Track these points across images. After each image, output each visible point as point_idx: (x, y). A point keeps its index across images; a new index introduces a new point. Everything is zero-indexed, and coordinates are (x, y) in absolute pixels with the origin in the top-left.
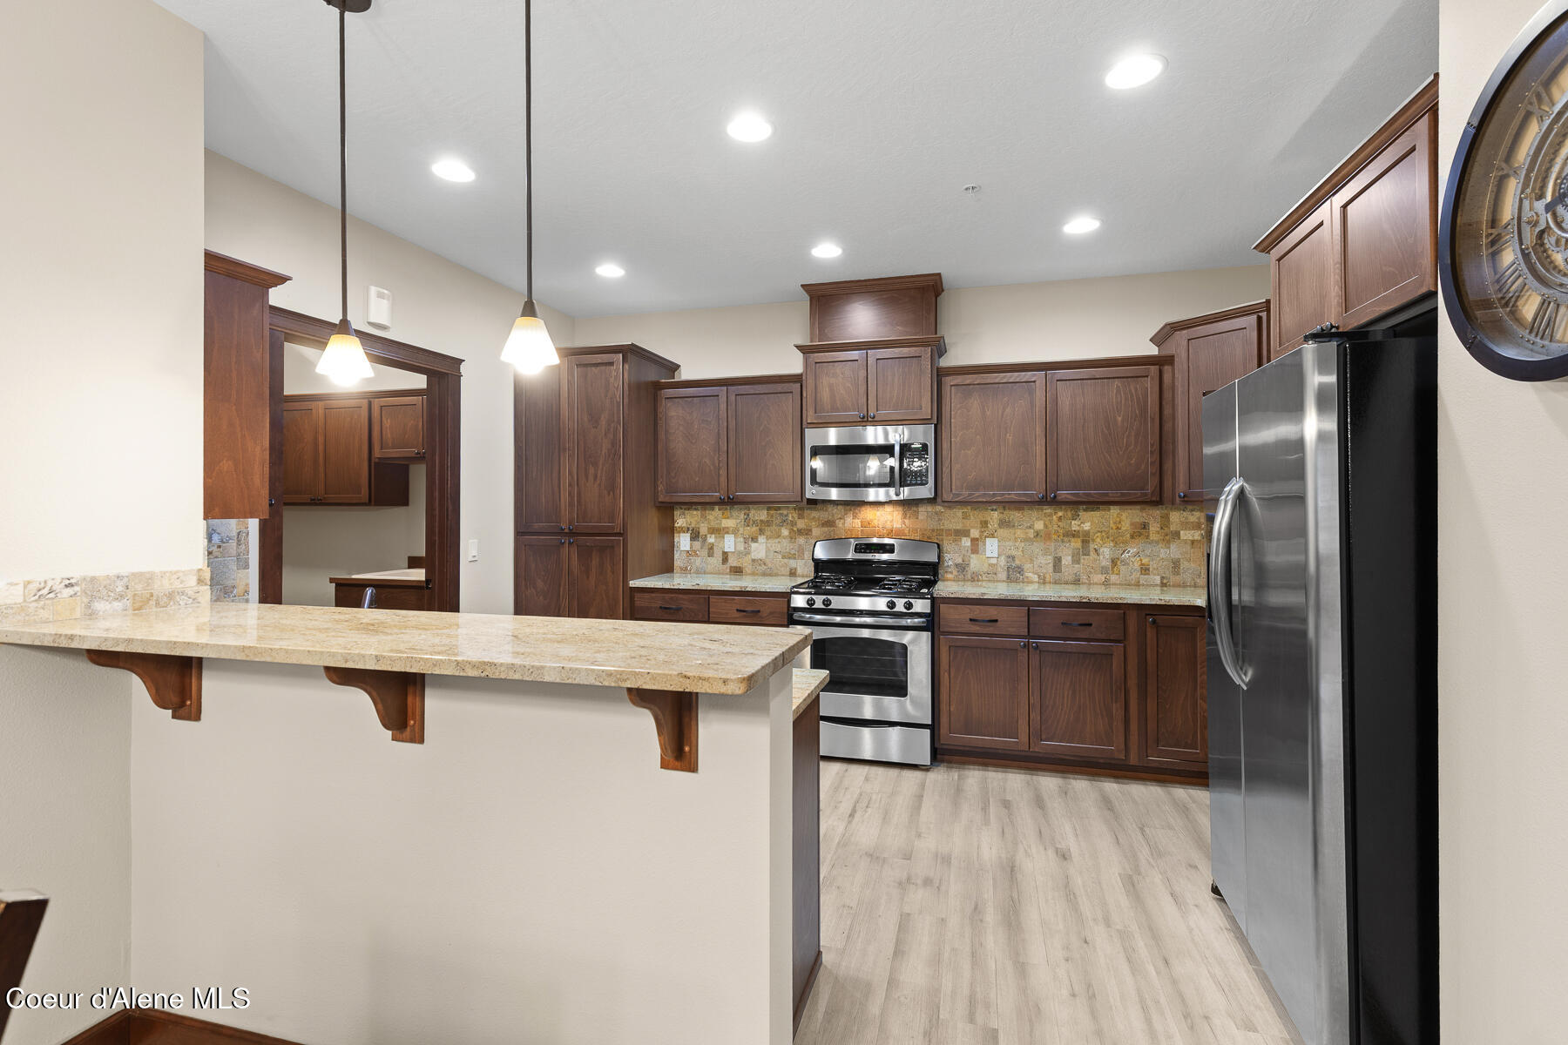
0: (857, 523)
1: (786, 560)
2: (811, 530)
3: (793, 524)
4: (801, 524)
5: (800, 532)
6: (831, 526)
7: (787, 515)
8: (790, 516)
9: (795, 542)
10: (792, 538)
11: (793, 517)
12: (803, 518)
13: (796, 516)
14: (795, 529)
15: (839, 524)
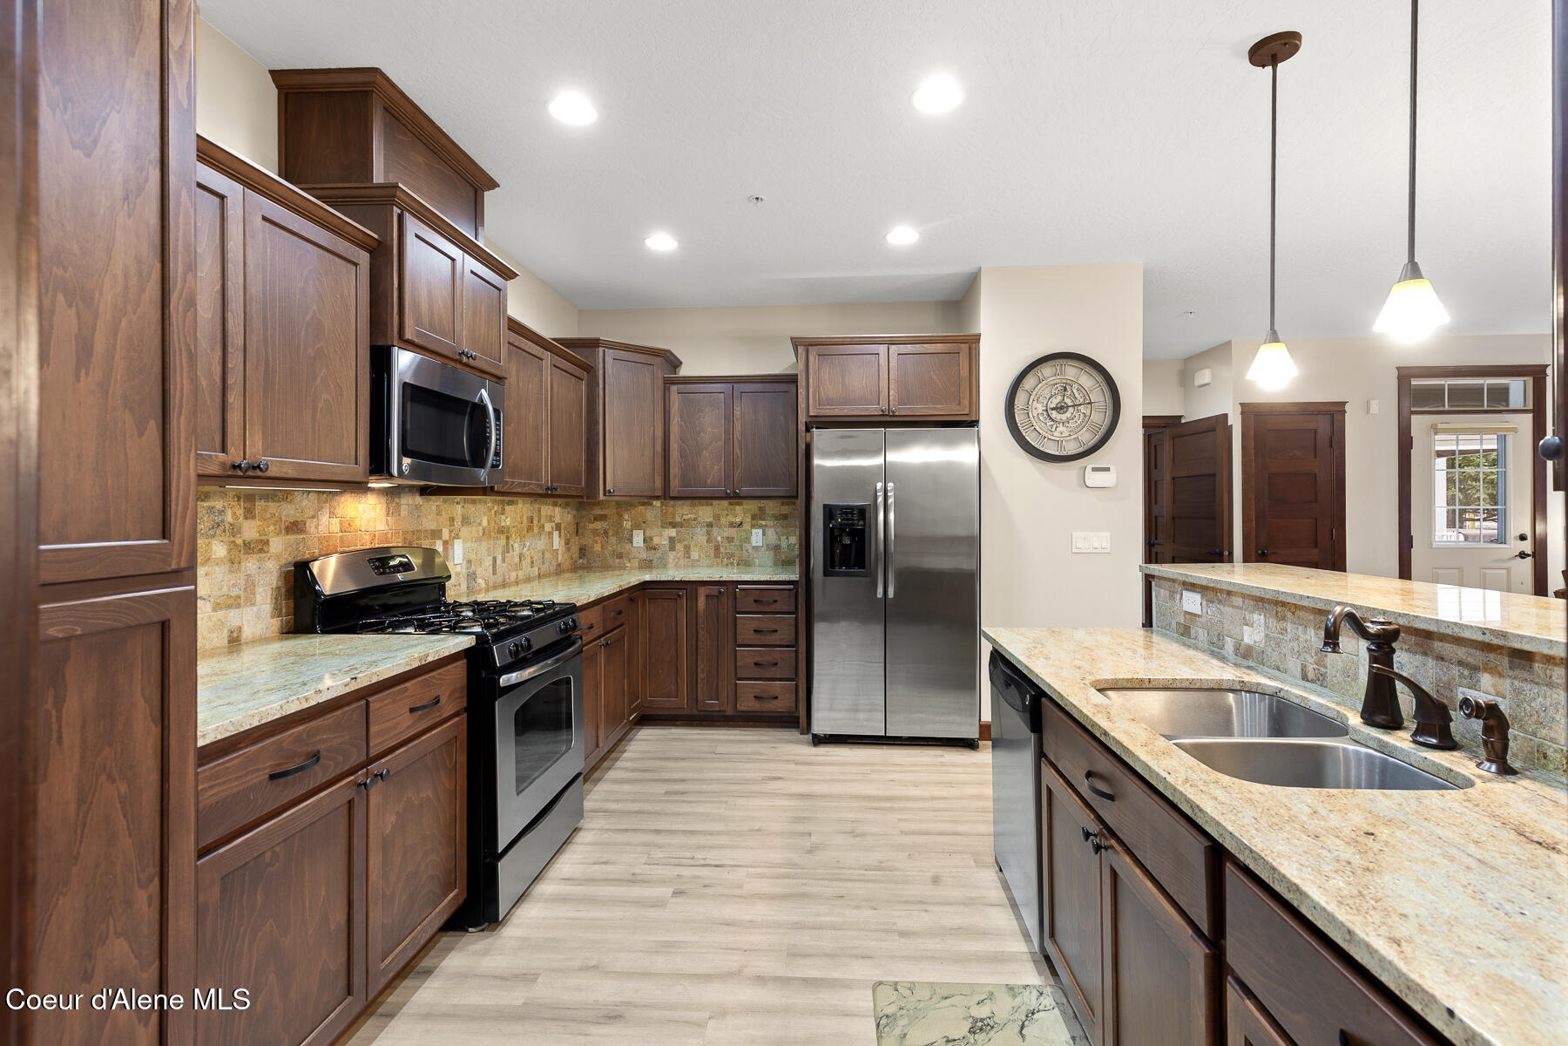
0: (335, 525)
1: (221, 614)
2: (267, 543)
3: (235, 530)
4: (250, 530)
5: (248, 547)
6: (302, 531)
7: (222, 512)
8: (229, 512)
9: (239, 570)
10: (233, 562)
11: (234, 514)
12: (253, 518)
13: (240, 512)
14: (239, 541)
15: (311, 526)
